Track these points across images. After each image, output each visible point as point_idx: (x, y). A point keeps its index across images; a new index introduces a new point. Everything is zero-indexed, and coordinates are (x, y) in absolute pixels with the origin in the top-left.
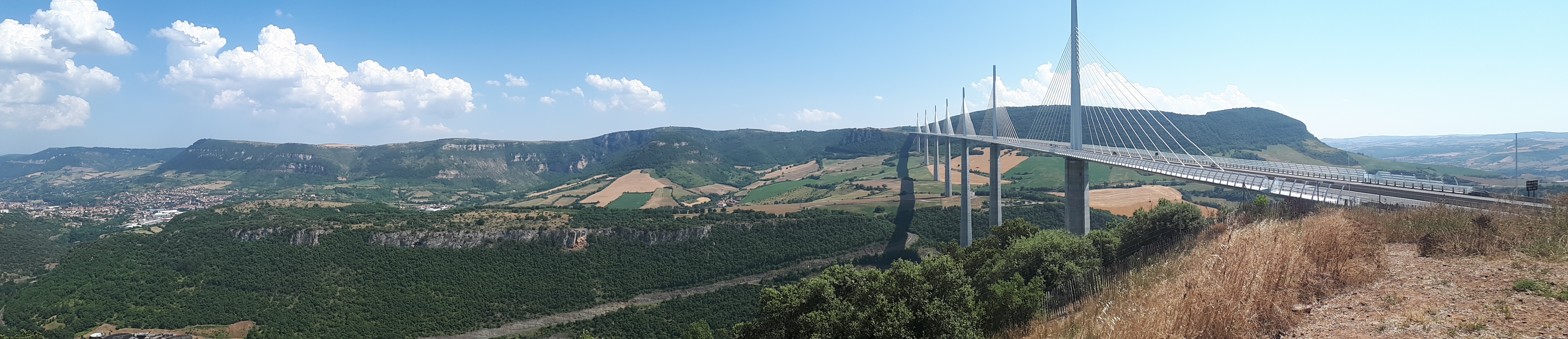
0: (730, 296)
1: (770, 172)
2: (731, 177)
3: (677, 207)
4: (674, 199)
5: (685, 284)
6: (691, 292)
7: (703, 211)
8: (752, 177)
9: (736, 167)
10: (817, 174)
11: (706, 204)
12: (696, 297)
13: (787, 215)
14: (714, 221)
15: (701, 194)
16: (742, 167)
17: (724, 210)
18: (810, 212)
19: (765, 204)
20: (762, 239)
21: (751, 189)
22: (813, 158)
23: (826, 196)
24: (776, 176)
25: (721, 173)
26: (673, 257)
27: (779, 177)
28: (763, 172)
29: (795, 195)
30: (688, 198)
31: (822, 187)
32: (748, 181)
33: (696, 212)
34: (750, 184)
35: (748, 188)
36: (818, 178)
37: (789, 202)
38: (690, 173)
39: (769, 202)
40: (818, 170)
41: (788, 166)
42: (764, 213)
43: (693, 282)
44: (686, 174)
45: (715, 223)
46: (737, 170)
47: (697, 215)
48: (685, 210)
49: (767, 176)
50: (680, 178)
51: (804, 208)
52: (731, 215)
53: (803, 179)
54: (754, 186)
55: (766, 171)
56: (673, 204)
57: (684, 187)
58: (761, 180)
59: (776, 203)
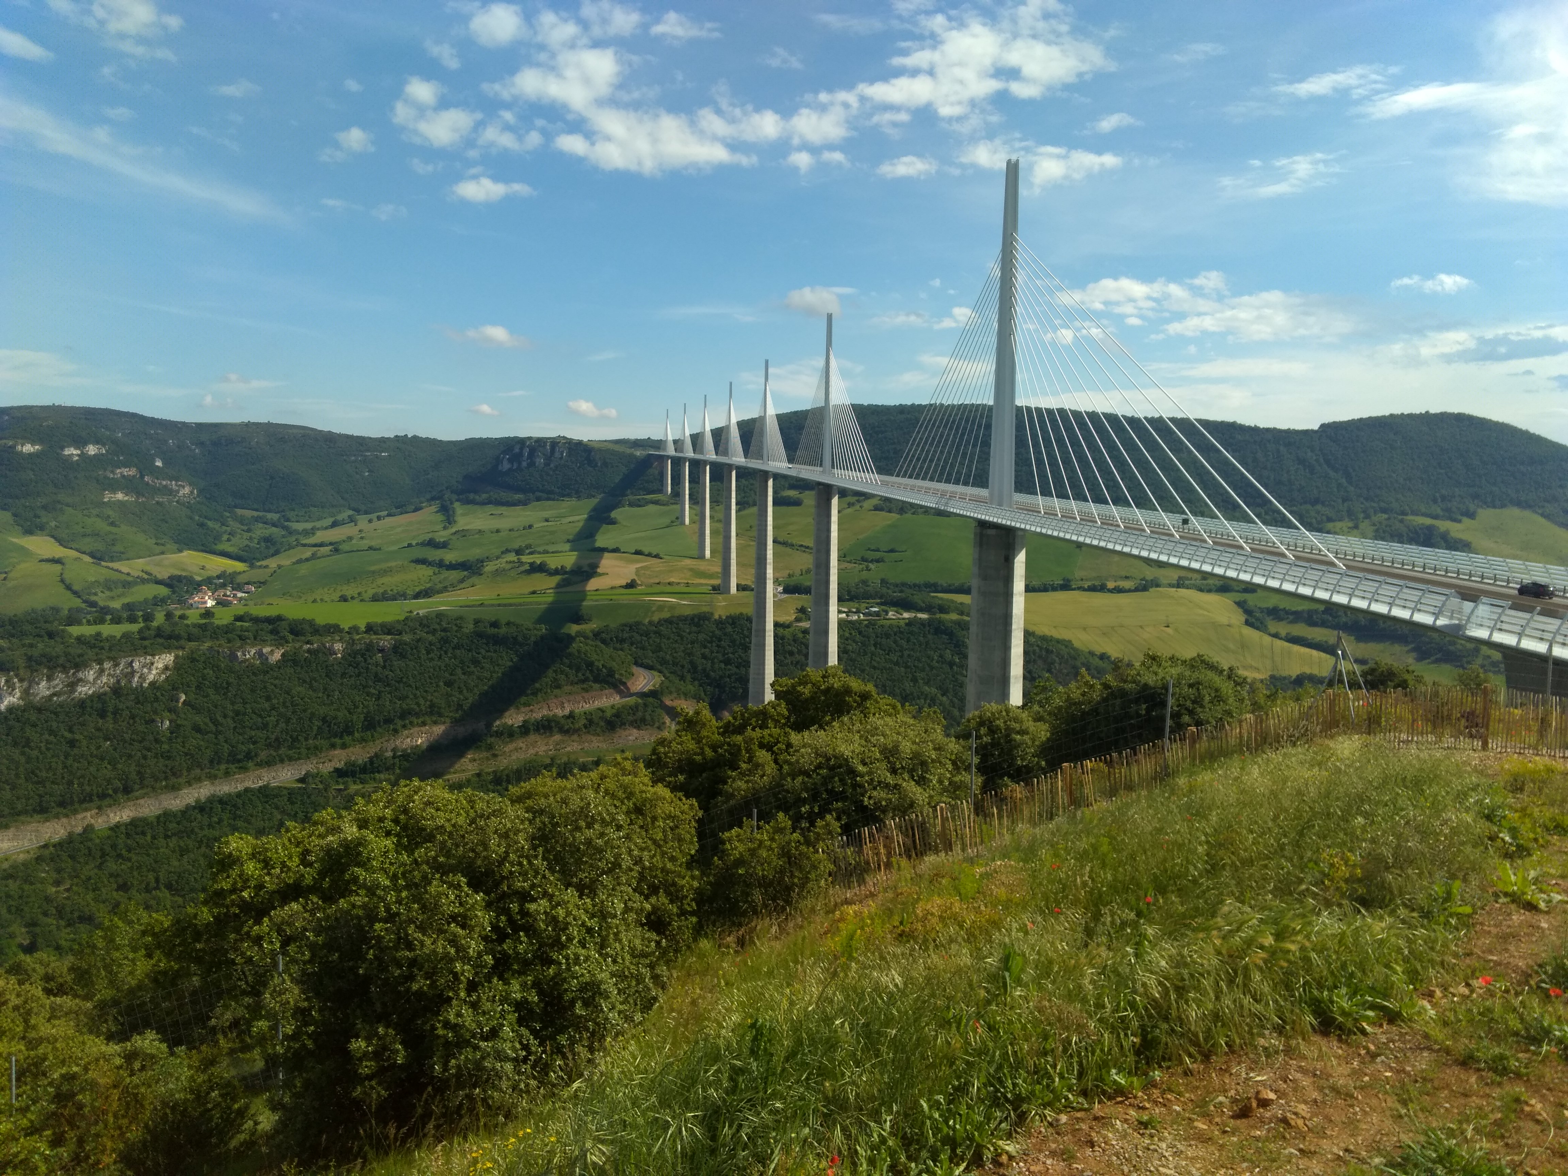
0: (225, 816)
1: (326, 528)
2: (225, 537)
3: (79, 610)
4: (69, 588)
5: (103, 796)
6: (121, 815)
7: (148, 618)
8: (283, 536)
9: (239, 512)
10: (442, 536)
11: (158, 602)
12: (136, 826)
13: (370, 628)
14: (182, 642)
15: (146, 576)
16: (255, 514)
17: (208, 613)
18: (424, 623)
19: (314, 601)
20: (304, 681)
21: (279, 567)
22: (433, 499)
23: (462, 586)
24: (344, 537)
25: (202, 525)
26: (68, 735)
27: (350, 538)
28: (309, 526)
29: (389, 582)
30: (108, 585)
31: (451, 567)
32: (271, 547)
33: (132, 620)
34: (276, 553)
35: (272, 563)
36: (444, 545)
37: (375, 599)
38: (112, 524)
39: (326, 598)
40: (445, 528)
41: (374, 516)
42: (311, 623)
43: (127, 790)
44: (102, 526)
45: (183, 648)
46: (242, 521)
47: (134, 628)
48: (102, 615)
49: (320, 536)
50: (84, 535)
51: (411, 612)
52: (227, 630)
53: (410, 545)
54: (285, 560)
55: (318, 524)
56: (67, 602)
57: (97, 557)
58: (304, 545)
59: (344, 599)
